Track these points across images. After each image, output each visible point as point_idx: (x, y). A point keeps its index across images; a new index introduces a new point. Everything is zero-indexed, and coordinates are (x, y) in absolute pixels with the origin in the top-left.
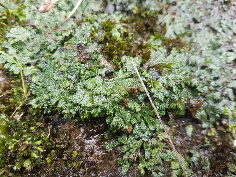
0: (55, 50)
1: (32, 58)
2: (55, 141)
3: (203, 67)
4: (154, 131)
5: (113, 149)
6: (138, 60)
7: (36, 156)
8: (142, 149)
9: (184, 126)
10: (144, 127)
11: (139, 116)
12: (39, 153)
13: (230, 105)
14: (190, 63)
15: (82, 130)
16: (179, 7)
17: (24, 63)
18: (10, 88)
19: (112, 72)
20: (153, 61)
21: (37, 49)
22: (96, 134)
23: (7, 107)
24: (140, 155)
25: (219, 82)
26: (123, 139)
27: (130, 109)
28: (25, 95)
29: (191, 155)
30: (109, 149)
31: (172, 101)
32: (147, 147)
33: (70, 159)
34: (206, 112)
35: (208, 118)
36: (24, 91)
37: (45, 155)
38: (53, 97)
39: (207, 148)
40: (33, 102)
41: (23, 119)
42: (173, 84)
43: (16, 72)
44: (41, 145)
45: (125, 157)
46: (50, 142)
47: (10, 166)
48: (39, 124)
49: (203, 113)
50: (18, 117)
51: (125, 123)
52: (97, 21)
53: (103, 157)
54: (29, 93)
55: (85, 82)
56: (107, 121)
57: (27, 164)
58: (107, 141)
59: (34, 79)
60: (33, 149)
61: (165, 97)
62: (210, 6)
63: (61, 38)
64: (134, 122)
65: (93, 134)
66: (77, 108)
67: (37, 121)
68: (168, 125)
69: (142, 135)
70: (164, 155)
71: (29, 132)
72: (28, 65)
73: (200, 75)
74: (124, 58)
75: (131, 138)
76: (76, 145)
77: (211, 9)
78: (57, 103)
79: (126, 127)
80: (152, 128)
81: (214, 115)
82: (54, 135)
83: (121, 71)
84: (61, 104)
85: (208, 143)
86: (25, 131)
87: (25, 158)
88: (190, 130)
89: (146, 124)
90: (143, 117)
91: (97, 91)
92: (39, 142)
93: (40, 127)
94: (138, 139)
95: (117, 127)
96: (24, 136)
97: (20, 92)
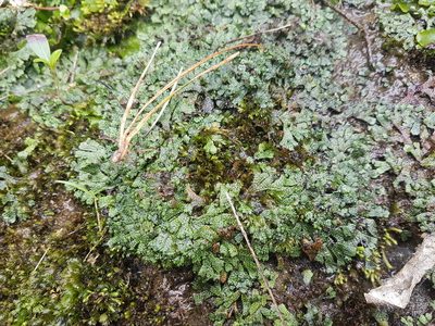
0: (135, 177)
1: (109, 184)
2: (134, 291)
3: (329, 191)
4: (256, 280)
5: (204, 301)
6: (237, 186)
7: (113, 310)
8: (239, 302)
9: (301, 270)
10: (242, 274)
11: (236, 261)
12: (116, 306)
13: (370, 241)
14: (308, 186)
15: (165, 280)
16: (309, 93)
17: (98, 192)
18: (82, 221)
19: (202, 208)
20: (257, 187)
21: (113, 174)
22: (183, 282)
23: (80, 246)
24: (236, 310)
25: (353, 211)
26: (217, 290)
27: (223, 255)
28: (101, 233)
29: (305, 310)
30: (199, 301)
31: (277, 242)
32: (246, 301)
33: (151, 313)
34: (332, 253)
35: (335, 260)
36: (100, 227)
37: (124, 307)
38: (132, 239)
39: (333, 301)
40: (110, 243)
41: (99, 262)
42: (277, 221)
43: (89, 202)
44: (119, 297)
45: (218, 312)
46: (129, 292)
47: (84, 321)
48: (117, 270)
49: (328, 253)
50: (92, 260)
51: (215, 272)
52: (187, 133)
53: (191, 313)
54: (105, 230)
55: (167, 225)
56: (194, 269)
57: (103, 319)
58: (196, 291)
59: (112, 213)
60: (109, 302)
61: (268, 239)
62: (362, 80)
63: (142, 161)
64: (228, 269)
65: (180, 283)
66: (158, 256)
67: (115, 266)
68: (277, 270)
69: (239, 285)
70: (266, 311)
71: (106, 280)
72: (104, 193)
73: (321, 204)
74: (218, 185)
75: (226, 288)
76: (159, 296)
77: (364, 86)
78: (136, 247)
79: (218, 277)
80: (253, 276)
81: (342, 257)
82: (134, 283)
83: (212, 205)
84: (141, 249)
85: (333, 295)
86: (100, 279)
87: (101, 312)
88: (308, 275)
89: (246, 270)
90: (241, 262)
91: (181, 234)
92: (116, 294)
93: (117, 274)
94: (235, 290)
95: (206, 277)
96: (101, 286)
97: (95, 230)
